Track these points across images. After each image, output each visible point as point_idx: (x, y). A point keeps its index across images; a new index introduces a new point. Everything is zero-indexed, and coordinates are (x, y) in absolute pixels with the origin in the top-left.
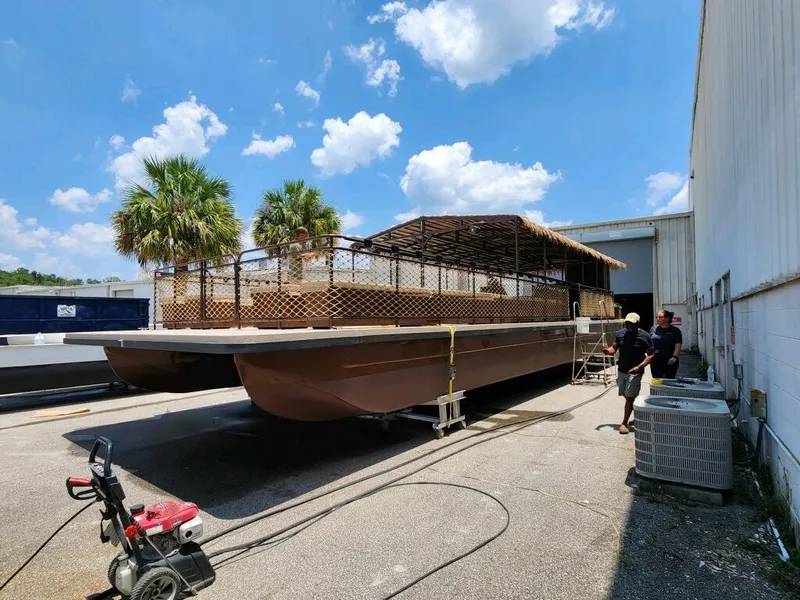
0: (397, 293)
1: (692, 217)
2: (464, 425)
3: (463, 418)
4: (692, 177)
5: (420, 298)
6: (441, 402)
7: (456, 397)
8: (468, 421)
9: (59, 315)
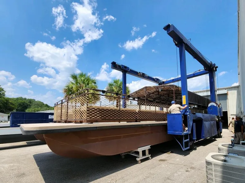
0: (119, 110)
1: (239, 87)
2: (150, 158)
3: (150, 155)
4: (239, 74)
5: (131, 112)
6: (140, 150)
7: (147, 148)
8: (152, 157)
9: (49, 118)
